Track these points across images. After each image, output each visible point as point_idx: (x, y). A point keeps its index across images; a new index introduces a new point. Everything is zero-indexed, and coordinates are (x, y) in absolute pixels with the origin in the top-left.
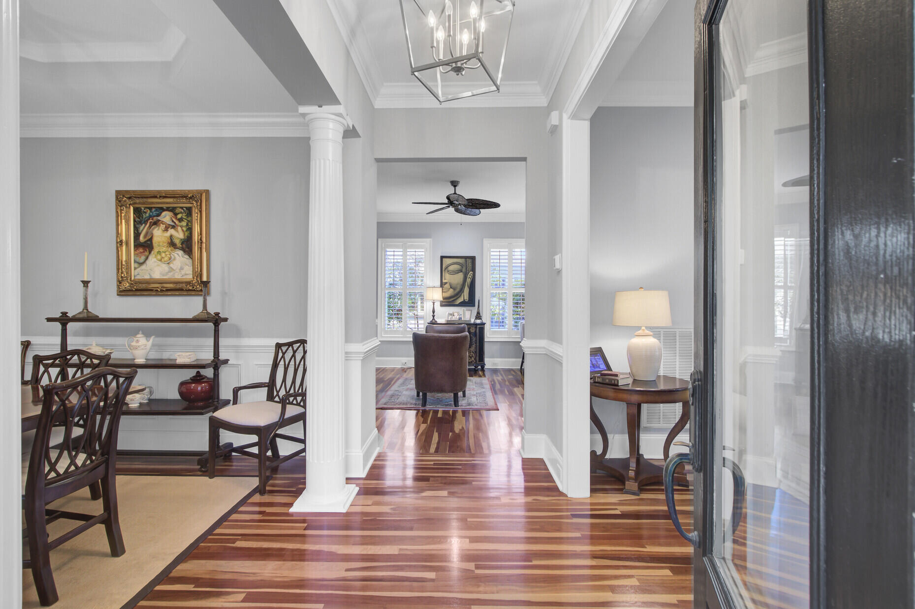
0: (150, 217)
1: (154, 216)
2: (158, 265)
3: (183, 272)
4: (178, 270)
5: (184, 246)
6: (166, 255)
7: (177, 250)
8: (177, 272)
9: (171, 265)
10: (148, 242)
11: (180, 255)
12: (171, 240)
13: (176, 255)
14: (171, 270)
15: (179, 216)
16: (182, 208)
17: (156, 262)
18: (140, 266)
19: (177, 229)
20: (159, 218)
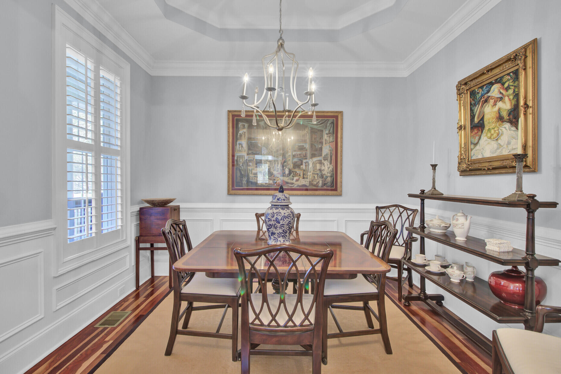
0: (482, 96)
1: (485, 94)
2: (488, 143)
3: (510, 147)
4: (505, 146)
5: (511, 117)
6: (495, 131)
7: (505, 123)
8: (504, 148)
9: (499, 141)
10: (481, 122)
11: (507, 128)
12: (499, 113)
13: (504, 129)
14: (500, 145)
15: (506, 85)
16: (508, 74)
17: (487, 140)
18: (475, 146)
19: (504, 100)
20: (489, 94)
